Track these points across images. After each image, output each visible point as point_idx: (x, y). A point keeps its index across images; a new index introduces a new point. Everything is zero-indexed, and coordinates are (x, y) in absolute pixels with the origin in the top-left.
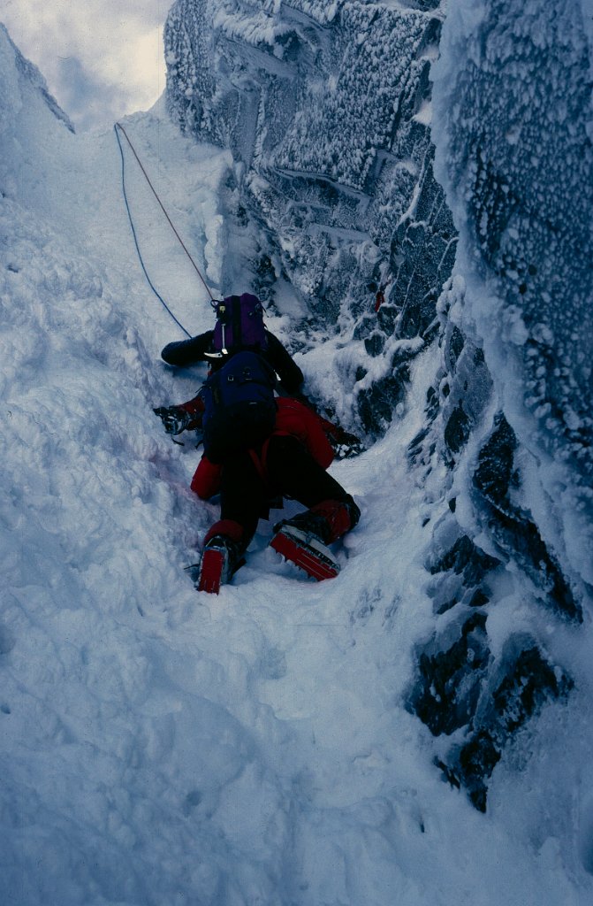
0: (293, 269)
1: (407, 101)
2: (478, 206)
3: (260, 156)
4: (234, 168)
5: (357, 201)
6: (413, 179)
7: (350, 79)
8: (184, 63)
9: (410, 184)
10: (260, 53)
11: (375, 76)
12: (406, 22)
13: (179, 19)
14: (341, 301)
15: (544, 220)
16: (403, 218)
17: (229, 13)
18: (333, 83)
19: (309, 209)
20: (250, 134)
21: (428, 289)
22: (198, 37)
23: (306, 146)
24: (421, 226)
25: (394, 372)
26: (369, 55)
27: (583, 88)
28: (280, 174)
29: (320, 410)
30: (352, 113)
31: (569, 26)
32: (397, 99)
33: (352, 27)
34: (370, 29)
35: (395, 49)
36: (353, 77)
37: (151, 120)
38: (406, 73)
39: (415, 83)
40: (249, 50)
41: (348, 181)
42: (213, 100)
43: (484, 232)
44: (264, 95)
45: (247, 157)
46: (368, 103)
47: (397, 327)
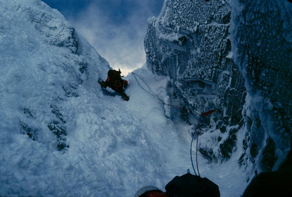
0: (193, 109)
1: (223, 52)
2: (250, 68)
3: (178, 76)
4: (171, 81)
5: (212, 85)
6: (229, 76)
7: (204, 48)
8: (151, 51)
9: (228, 77)
10: (174, 44)
11: (212, 46)
12: (220, 28)
13: (148, 38)
14: (210, 118)
15: (273, 68)
16: (227, 88)
17: (163, 34)
18: (199, 50)
19: (196, 90)
20: (174, 70)
21: (238, 109)
22: (154, 43)
23: (193, 71)
24: (233, 89)
25: (231, 137)
26: (209, 40)
27: (279, 23)
28: (185, 80)
29: (208, 153)
30: (206, 58)
31: (272, 5)
32: (220, 52)
33: (203, 32)
34: (209, 32)
35: (217, 37)
36: (205, 47)
37: (143, 70)
38: (222, 43)
39: (225, 46)
40: (171, 44)
41: (208, 79)
42: (161, 61)
43: (253, 76)
44: (177, 57)
45: (174, 77)
46: (211, 54)
47: (229, 122)
